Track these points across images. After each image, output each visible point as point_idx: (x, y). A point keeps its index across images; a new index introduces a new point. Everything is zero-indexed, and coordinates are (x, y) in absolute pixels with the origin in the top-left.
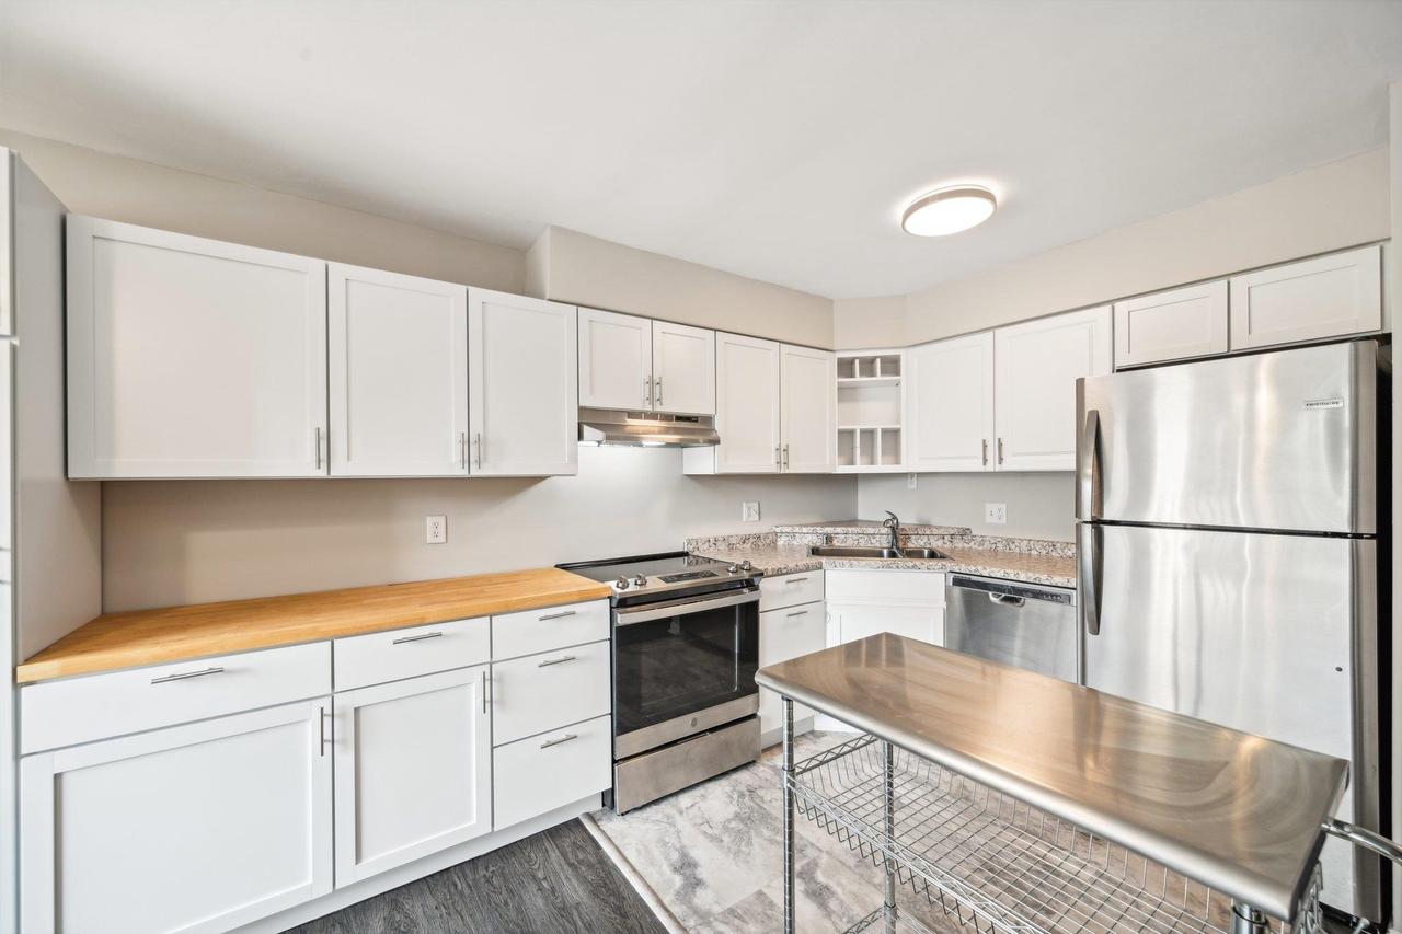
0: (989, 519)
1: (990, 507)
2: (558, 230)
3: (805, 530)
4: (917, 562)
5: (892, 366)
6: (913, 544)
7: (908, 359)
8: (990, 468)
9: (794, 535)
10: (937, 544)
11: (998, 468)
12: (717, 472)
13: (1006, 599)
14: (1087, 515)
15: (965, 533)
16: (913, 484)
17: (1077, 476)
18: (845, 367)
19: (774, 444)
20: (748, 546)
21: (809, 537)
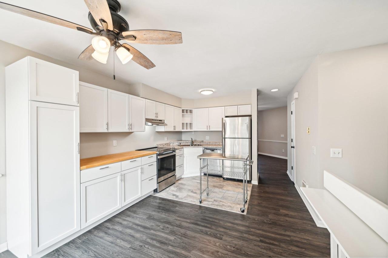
0: (206, 139)
1: (206, 137)
2: (143, 84)
3: (176, 142)
4: (196, 146)
5: (191, 111)
6: (195, 144)
7: (194, 111)
8: (208, 130)
9: (173, 143)
10: (198, 143)
11: (209, 130)
12: (165, 131)
13: (212, 151)
14: (224, 137)
15: (203, 141)
16: (193, 133)
17: (222, 131)
18: (183, 111)
19: (173, 126)
20: (166, 145)
21: (176, 143)
